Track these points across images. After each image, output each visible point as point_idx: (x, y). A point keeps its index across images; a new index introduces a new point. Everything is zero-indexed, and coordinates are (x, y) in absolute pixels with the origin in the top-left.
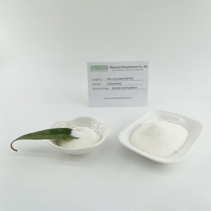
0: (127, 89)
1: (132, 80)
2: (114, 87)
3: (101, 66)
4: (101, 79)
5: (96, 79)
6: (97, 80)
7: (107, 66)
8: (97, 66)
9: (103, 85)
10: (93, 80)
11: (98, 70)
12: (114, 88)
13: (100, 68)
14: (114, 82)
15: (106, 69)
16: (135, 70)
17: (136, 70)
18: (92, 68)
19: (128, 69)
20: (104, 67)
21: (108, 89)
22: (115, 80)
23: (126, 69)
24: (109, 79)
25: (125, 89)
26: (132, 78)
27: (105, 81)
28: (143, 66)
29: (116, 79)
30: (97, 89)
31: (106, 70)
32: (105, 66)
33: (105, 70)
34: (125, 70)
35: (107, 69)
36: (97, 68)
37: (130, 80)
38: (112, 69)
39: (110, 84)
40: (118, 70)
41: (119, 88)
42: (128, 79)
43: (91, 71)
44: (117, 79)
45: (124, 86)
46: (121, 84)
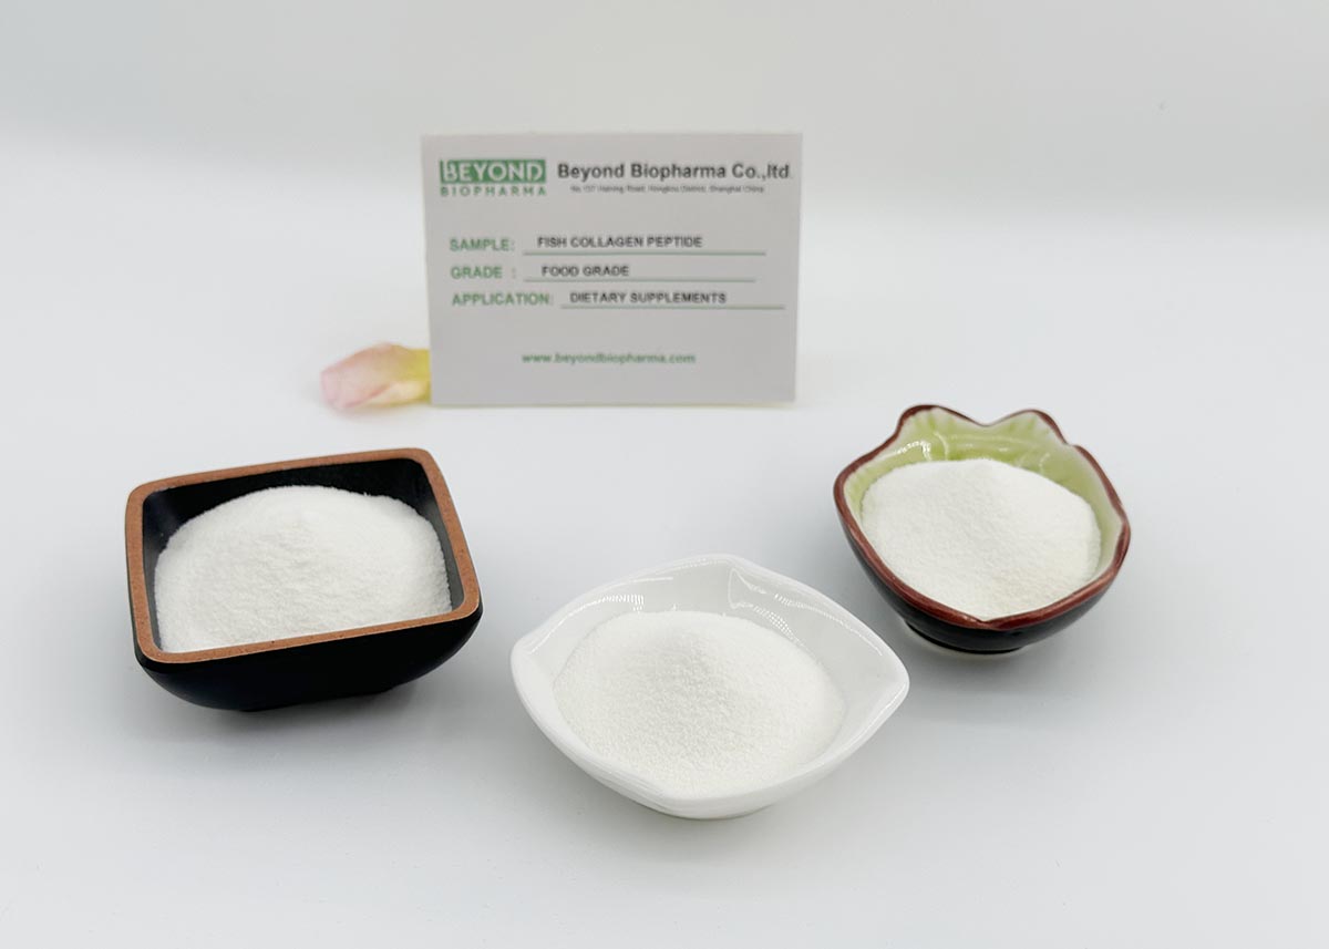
0: (663, 301)
1: (694, 248)
2: (581, 288)
3: (506, 163)
4: (504, 242)
5: (472, 242)
6: (477, 244)
7: (542, 163)
8: (480, 163)
9: (514, 277)
10: (454, 245)
11: (483, 186)
12: (584, 297)
13: (497, 171)
14: (581, 262)
15: (532, 181)
16: (713, 188)
17: (721, 189)
18: (446, 172)
19: (670, 181)
20: (522, 166)
21: (544, 299)
22: (589, 248)
23: (657, 181)
24: (554, 242)
25: (654, 301)
26: (697, 241)
27: (527, 254)
28: (762, 170)
29: (596, 241)
30: (475, 297)
31: (536, 187)
32: (525, 162)
33: (528, 185)
34: (653, 188)
35: (543, 179)
36: (480, 172)
37: (681, 248)
38: (571, 180)
39: (560, 271)
40: (607, 189)
41: (613, 296)
42: (672, 246)
43: (444, 191)
44: (605, 240)
45: (643, 288)
46: (624, 270)
